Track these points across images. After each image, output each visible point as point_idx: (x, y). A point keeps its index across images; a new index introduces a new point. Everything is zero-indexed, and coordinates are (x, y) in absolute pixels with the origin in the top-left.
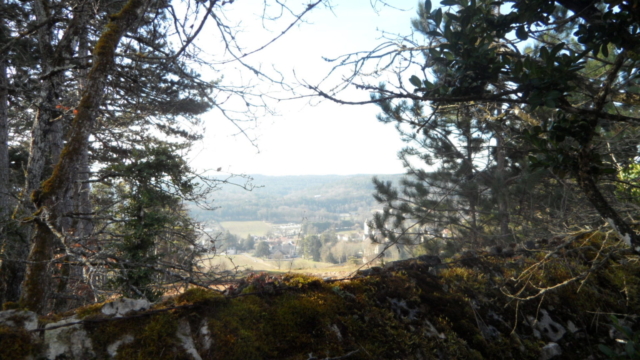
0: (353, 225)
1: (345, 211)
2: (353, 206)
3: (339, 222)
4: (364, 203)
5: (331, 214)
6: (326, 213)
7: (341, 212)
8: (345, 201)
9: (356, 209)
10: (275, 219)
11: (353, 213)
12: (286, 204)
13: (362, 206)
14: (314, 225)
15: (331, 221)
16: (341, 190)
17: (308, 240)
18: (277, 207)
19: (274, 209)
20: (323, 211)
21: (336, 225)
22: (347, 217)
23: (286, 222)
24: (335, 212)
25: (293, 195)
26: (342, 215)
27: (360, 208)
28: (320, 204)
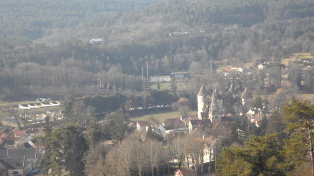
0: (176, 99)
1: (163, 73)
2: (179, 58)
3: (144, 94)
4: (202, 52)
5: (131, 78)
6: (120, 75)
7: (153, 73)
8: (161, 50)
9: (185, 66)
10: (7, 90)
11: (179, 75)
12: (33, 59)
13: (198, 59)
14: (88, 102)
15: (128, 92)
16: (156, 25)
17: (59, 136)
18: (12, 65)
19: (7, 69)
20: (114, 72)
21: (138, 102)
22: (164, 82)
23: (32, 97)
24: (139, 73)
25: (52, 39)
26: (154, 79)
27: (194, 65)
28: (108, 57)
